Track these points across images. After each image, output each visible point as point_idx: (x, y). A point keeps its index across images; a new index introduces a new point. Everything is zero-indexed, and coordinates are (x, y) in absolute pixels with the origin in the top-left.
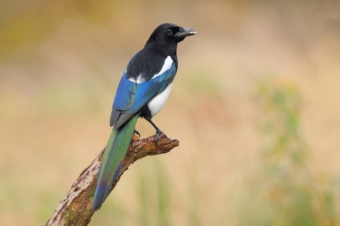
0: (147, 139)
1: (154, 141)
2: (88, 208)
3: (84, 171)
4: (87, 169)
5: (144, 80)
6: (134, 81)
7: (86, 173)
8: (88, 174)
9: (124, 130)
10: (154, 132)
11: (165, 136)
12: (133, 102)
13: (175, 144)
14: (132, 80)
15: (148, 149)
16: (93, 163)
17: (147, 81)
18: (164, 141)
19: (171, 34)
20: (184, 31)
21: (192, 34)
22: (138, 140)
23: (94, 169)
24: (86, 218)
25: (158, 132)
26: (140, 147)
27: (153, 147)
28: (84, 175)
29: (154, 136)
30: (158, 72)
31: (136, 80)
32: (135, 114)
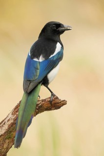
0: (45, 100)
1: (50, 101)
2: (5, 147)
3: (2, 122)
4: (4, 120)
5: (44, 59)
6: (37, 60)
7: (3, 123)
8: (4, 124)
9: (32, 93)
10: (49, 95)
11: (57, 98)
12: (38, 74)
13: (64, 103)
14: (36, 60)
15: (45, 107)
16: (8, 116)
17: (46, 59)
18: (57, 101)
19: (55, 28)
20: (64, 27)
21: (69, 29)
22: (39, 101)
23: (9, 120)
24: (3, 154)
25: (53, 95)
26: (40, 105)
27: (49, 105)
28: (2, 124)
29: (50, 98)
30: (53, 53)
31: (38, 59)
32: (39, 83)
